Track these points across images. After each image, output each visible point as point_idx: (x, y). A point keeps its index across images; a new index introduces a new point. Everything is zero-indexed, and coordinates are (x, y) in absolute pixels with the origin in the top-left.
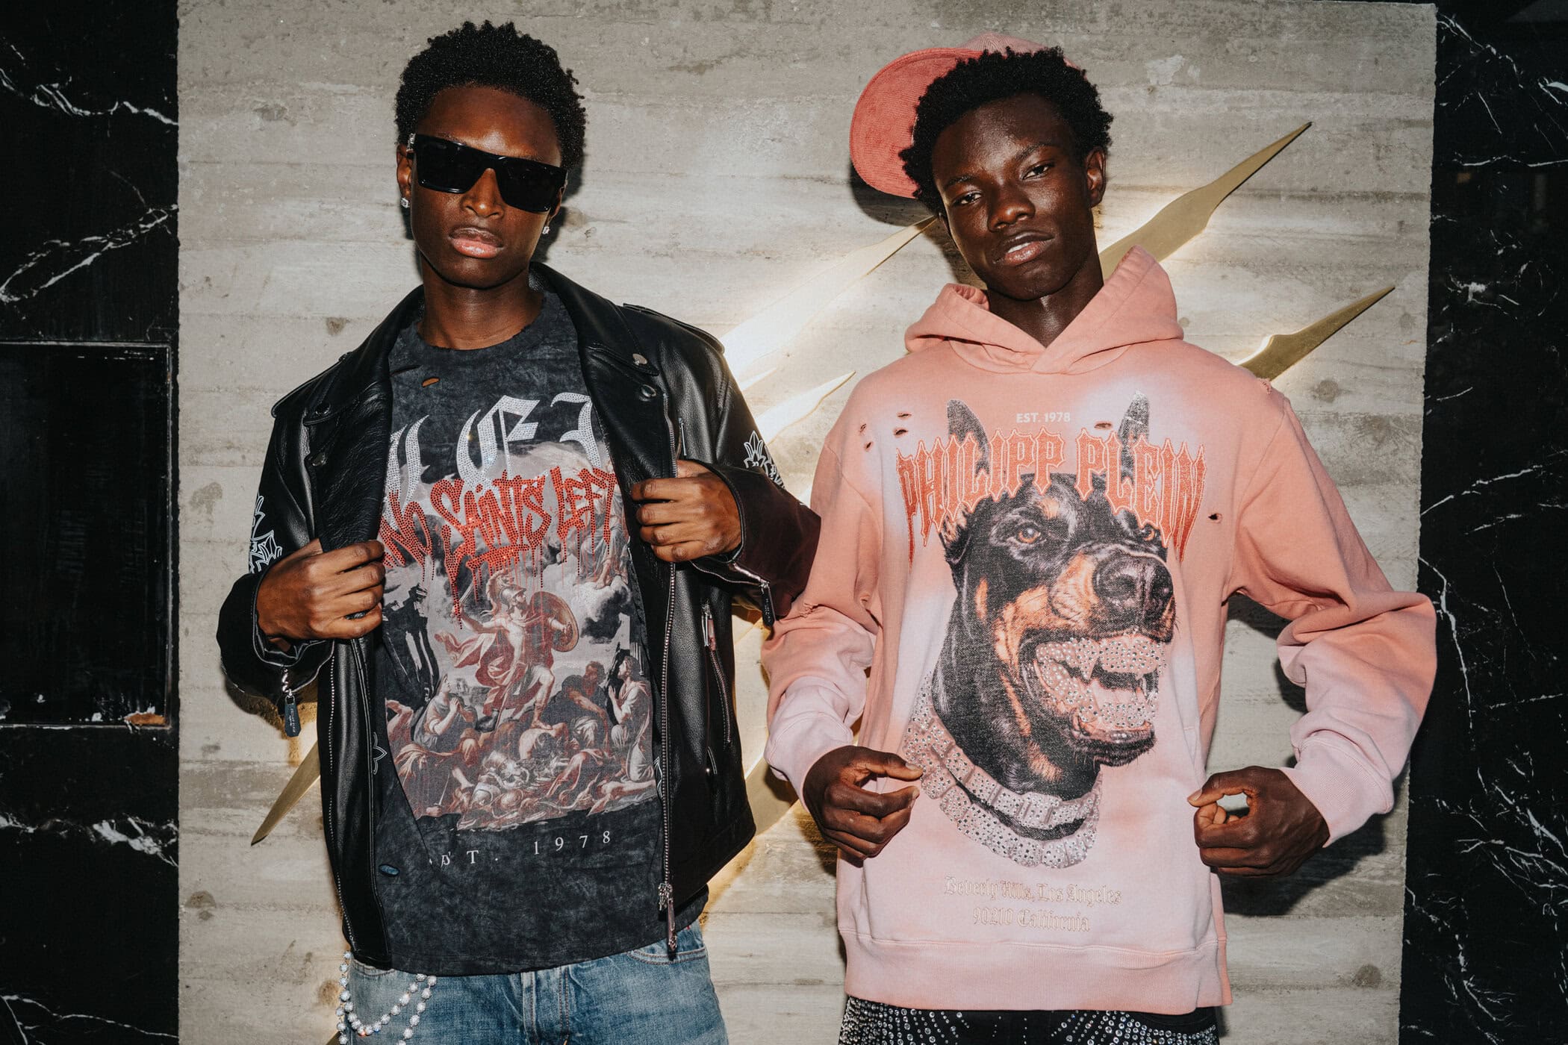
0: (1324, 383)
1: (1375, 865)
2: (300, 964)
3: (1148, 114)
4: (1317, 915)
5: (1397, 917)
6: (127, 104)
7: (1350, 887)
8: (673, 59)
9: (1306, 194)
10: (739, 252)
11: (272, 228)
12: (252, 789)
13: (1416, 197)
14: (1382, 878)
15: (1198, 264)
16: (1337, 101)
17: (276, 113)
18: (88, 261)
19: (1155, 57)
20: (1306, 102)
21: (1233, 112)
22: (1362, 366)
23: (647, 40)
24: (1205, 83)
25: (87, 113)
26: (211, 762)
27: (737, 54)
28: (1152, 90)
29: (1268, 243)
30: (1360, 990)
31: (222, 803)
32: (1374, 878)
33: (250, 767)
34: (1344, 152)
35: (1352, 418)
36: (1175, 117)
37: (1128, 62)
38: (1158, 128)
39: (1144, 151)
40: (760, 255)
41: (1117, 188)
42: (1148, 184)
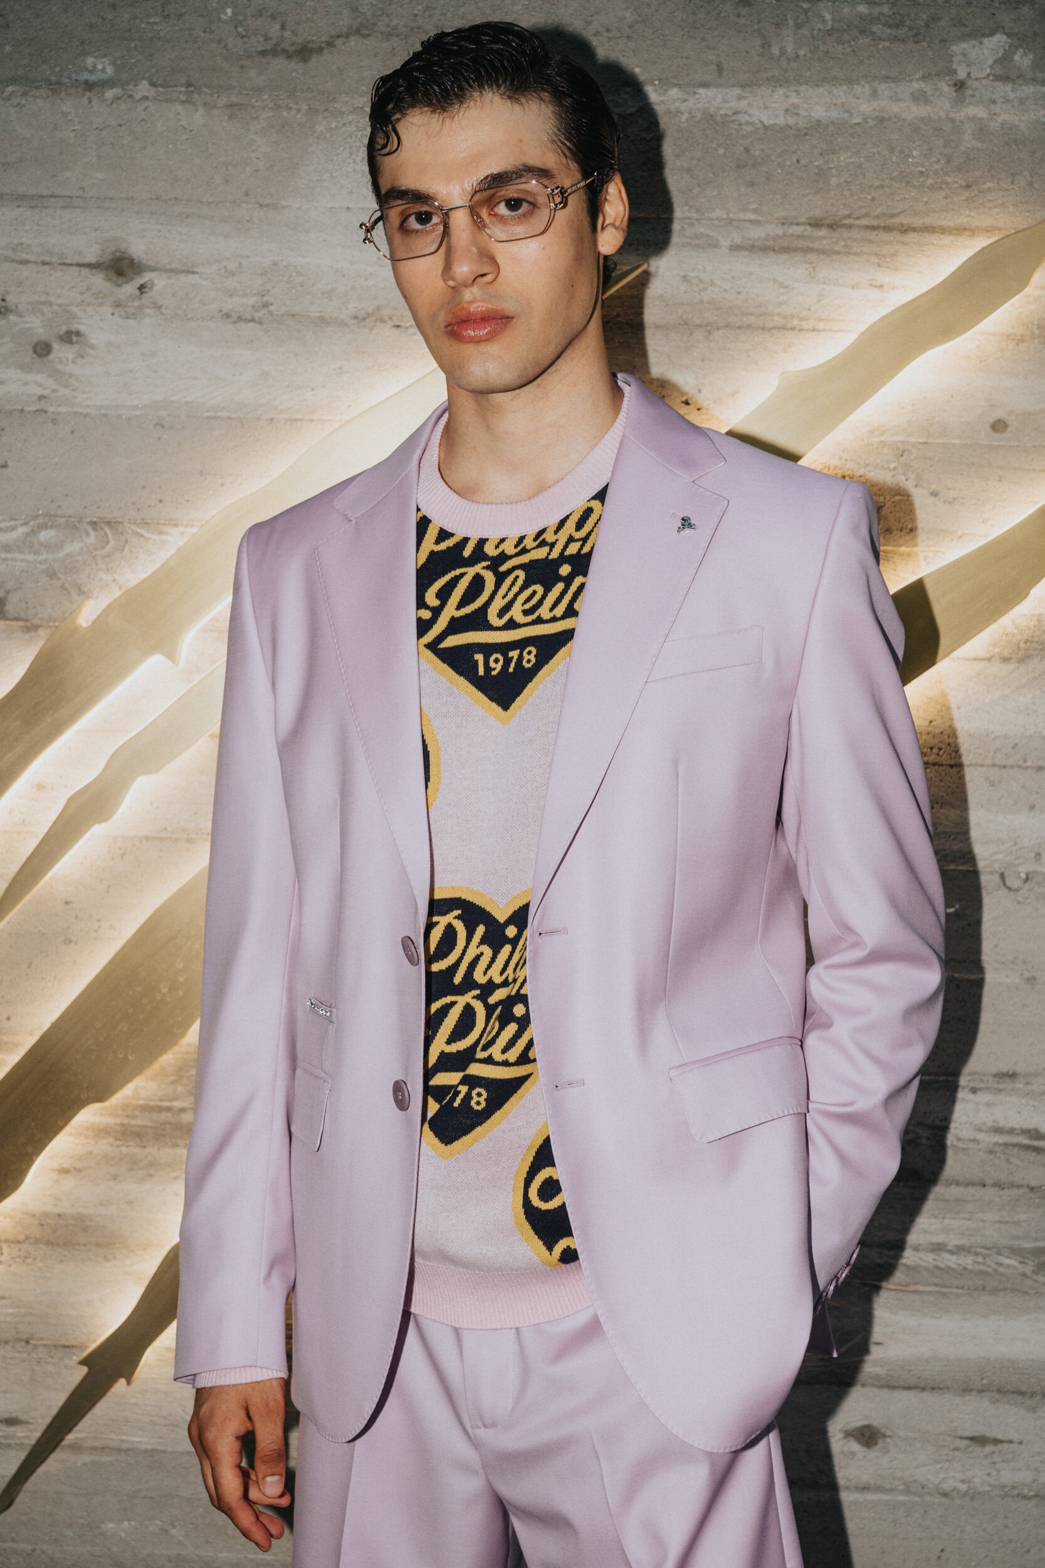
3: (953, 120)
8: (267, 39)
10: (355, 317)
19: (965, 37)
23: (229, 11)
24: (1038, 75)
27: (358, 32)
28: (960, 86)
36: (994, 125)
37: (925, 44)
38: (969, 142)
39: (946, 174)
40: (385, 322)
41: (905, 230)
42: (951, 224)
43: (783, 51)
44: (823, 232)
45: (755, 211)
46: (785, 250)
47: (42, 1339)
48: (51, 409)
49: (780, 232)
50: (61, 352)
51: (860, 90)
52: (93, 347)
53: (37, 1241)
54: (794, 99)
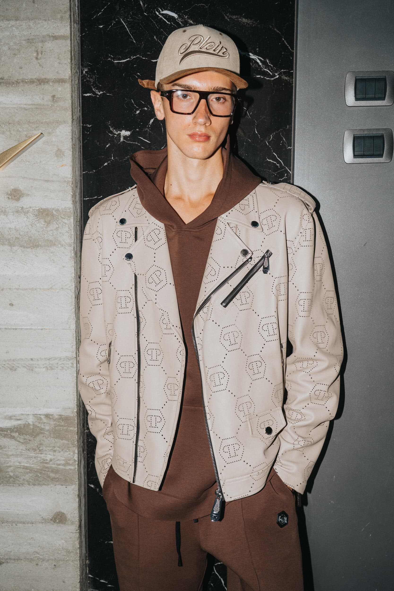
0: (14, 190)
1: (59, 458)
4: (29, 485)
5: (73, 487)
7: (47, 470)
13: (61, 81)
14: (64, 465)
22: (35, 180)
30: (55, 525)
32: (59, 465)
34: (18, 56)
35: (31, 210)
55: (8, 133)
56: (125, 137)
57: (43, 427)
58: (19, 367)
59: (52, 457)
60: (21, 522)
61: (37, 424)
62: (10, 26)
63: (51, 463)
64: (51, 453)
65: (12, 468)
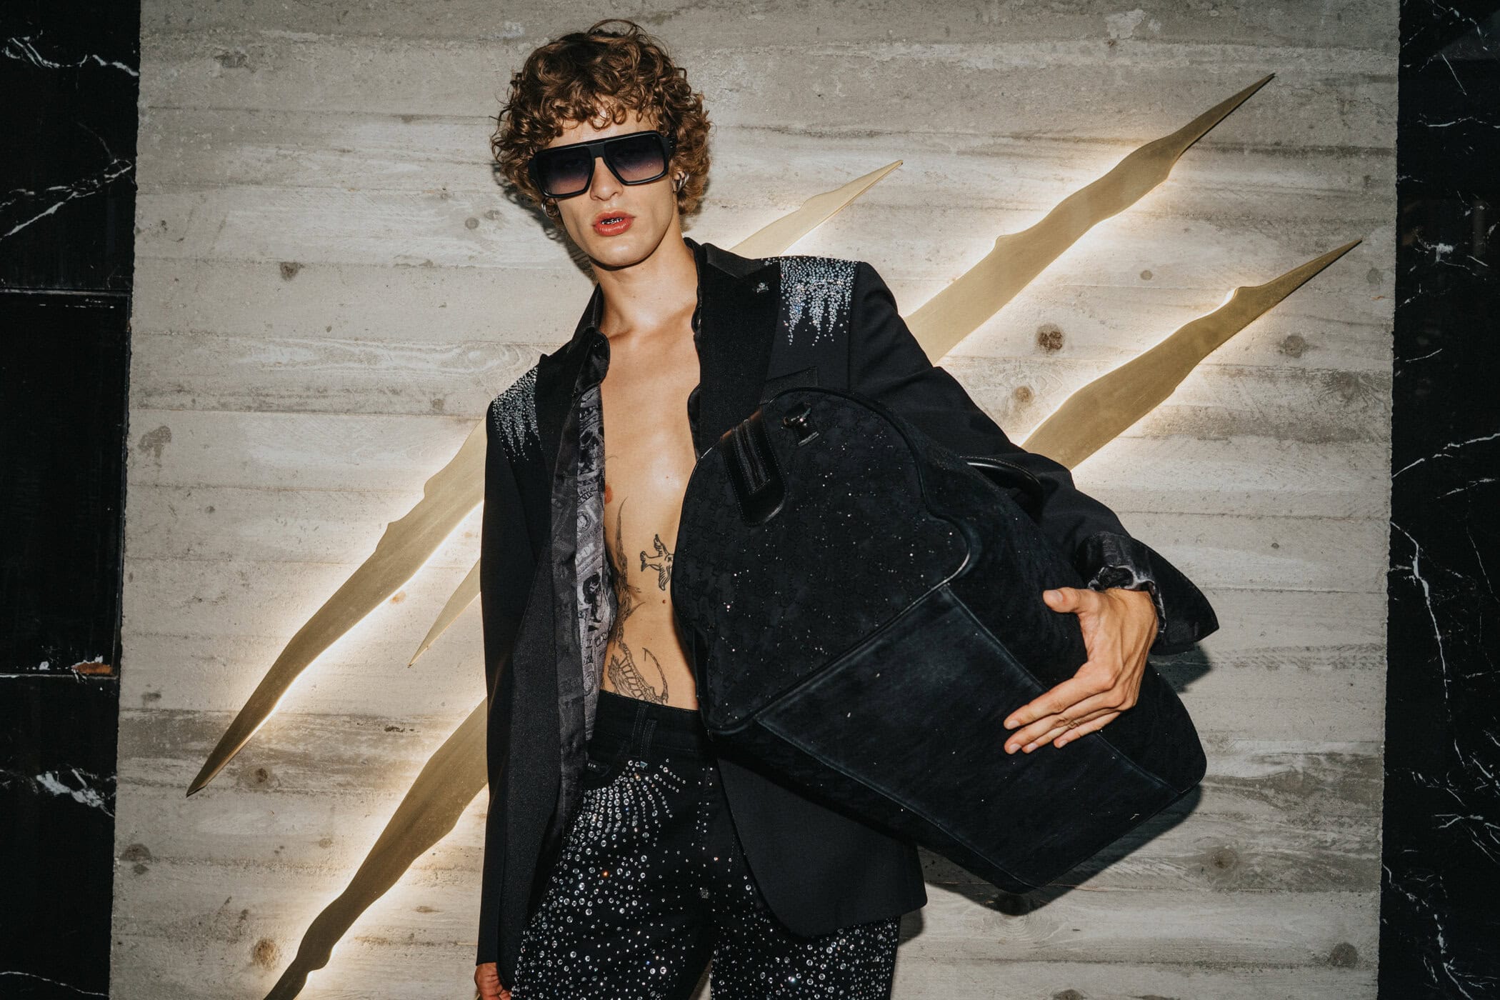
0: (1291, 338)
1: (1349, 837)
2: (235, 922)
3: (1108, 67)
4: (1290, 891)
5: (1373, 894)
6: (96, 57)
7: (1325, 861)
8: (632, 9)
9: (1270, 148)
11: (228, 173)
12: (192, 739)
13: (1380, 152)
14: (1358, 851)
15: (1160, 217)
16: (1300, 56)
17: (236, 59)
18: (52, 210)
19: (1115, 11)
20: (1268, 57)
21: (1194, 65)
22: (1329, 321)
24: (1165, 37)
25: (57, 65)
26: (151, 710)
27: (696, 5)
28: (1112, 44)
29: (1233, 196)
30: (1335, 970)
31: (161, 753)
32: (1349, 851)
33: (190, 716)
34: (1308, 107)
35: (1319, 374)
36: (1136, 70)
37: (1088, 15)
38: (1119, 81)
39: (1104, 103)
40: (716, 204)
41: (1078, 141)
42: (1109, 136)
43: (991, 20)
44: (1022, 142)
45: (974, 127)
46: (997, 154)
47: (466, 941)
48: (477, 266)
49: (992, 142)
50: (485, 225)
51: (1046, 45)
52: (508, 222)
53: (463, 869)
54: (999, 52)
55: (1284, 238)
56: (1444, 255)
57: (1321, 777)
58: (1283, 663)
59: (1336, 836)
60: (1270, 966)
61: (1310, 771)
62: (1295, 55)
63: (1334, 847)
64: (1335, 828)
65: (1259, 858)
